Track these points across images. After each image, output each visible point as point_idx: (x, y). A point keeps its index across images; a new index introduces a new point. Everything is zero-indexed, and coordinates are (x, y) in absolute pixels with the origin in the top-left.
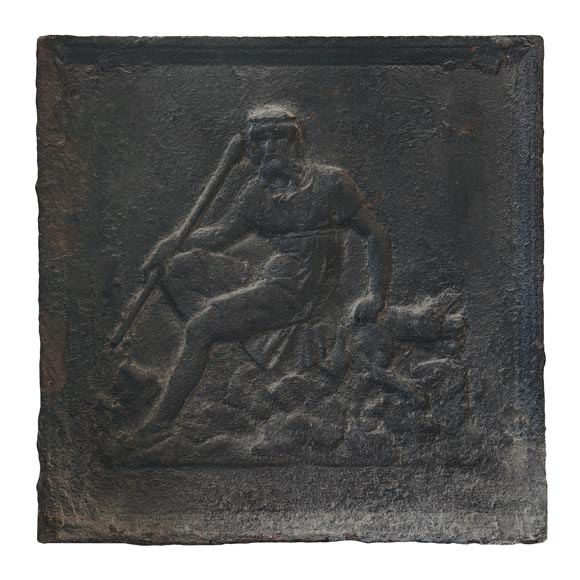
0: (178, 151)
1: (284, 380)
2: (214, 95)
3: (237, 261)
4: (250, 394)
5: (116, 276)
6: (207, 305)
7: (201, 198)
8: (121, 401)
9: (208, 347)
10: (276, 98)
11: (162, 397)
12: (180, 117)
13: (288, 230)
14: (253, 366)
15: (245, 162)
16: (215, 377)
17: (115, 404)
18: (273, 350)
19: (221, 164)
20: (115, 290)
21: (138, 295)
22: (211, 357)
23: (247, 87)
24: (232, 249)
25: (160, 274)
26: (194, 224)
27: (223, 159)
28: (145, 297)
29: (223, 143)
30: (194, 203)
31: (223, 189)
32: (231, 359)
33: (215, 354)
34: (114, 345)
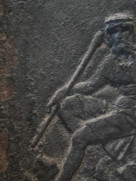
0: (66, 41)
1: (127, 166)
2: (86, 10)
3: (100, 100)
4: (108, 174)
5: (34, 109)
6: (83, 125)
7: (79, 67)
8: (38, 177)
9: (85, 148)
10: (121, 10)
11: (59, 175)
12: (67, 22)
13: (129, 83)
14: (109, 158)
15: (104, 46)
16: (88, 164)
17: (34, 179)
18: (121, 149)
19: (90, 48)
20: (33, 117)
21: (46, 119)
22: (86, 153)
23: (104, 4)
24: (97, 94)
25: (58, 108)
26: (76, 80)
27: (91, 45)
28: (50, 121)
29: (91, 36)
30: (75, 69)
31: (91, 61)
32: (97, 154)
33: (88, 151)
34: (33, 147)
